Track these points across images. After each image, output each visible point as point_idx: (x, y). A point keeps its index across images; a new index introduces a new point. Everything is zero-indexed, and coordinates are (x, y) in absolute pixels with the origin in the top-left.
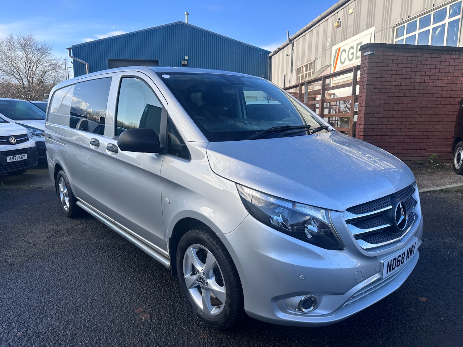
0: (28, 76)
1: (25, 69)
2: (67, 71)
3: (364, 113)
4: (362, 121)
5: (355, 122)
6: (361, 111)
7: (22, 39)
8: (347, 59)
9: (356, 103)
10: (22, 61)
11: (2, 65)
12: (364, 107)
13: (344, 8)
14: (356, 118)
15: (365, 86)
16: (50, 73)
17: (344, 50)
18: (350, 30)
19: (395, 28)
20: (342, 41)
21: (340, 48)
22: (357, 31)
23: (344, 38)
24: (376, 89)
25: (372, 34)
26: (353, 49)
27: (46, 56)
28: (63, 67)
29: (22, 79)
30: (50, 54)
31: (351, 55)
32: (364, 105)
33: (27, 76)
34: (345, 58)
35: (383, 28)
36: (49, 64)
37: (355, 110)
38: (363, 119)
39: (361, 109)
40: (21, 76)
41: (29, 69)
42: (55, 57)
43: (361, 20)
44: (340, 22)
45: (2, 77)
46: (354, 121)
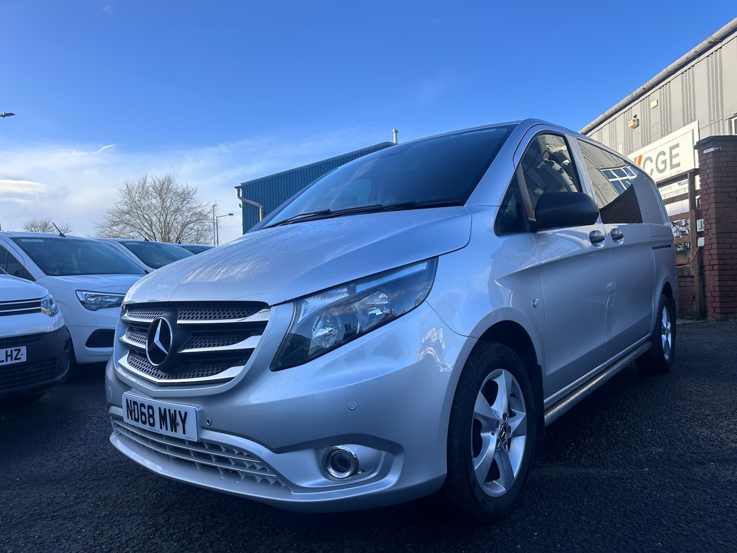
0: (163, 231)
1: (160, 221)
2: (215, 221)
3: (715, 232)
4: (714, 244)
5: (701, 247)
6: (709, 230)
7: (158, 182)
8: (655, 170)
9: (698, 221)
10: (156, 211)
11: (131, 218)
12: (715, 224)
13: (641, 101)
14: (701, 242)
15: (712, 195)
16: (192, 225)
17: (649, 159)
18: (656, 129)
19: (733, 120)
20: (643, 146)
21: (640, 157)
22: (668, 130)
23: (646, 141)
24: (729, 197)
25: (694, 131)
26: (664, 156)
27: (188, 202)
28: (211, 216)
29: (155, 235)
30: (192, 200)
31: (662, 164)
32: (714, 221)
33: (161, 231)
34: (652, 170)
35: (712, 122)
36: (191, 213)
37: (698, 230)
38: (715, 241)
39: (710, 227)
40: (154, 231)
41: (165, 221)
42: (200, 203)
43: (672, 113)
44: (638, 120)
45: (129, 234)
46: (699, 245)
